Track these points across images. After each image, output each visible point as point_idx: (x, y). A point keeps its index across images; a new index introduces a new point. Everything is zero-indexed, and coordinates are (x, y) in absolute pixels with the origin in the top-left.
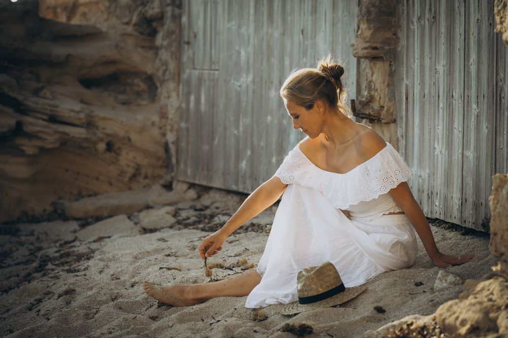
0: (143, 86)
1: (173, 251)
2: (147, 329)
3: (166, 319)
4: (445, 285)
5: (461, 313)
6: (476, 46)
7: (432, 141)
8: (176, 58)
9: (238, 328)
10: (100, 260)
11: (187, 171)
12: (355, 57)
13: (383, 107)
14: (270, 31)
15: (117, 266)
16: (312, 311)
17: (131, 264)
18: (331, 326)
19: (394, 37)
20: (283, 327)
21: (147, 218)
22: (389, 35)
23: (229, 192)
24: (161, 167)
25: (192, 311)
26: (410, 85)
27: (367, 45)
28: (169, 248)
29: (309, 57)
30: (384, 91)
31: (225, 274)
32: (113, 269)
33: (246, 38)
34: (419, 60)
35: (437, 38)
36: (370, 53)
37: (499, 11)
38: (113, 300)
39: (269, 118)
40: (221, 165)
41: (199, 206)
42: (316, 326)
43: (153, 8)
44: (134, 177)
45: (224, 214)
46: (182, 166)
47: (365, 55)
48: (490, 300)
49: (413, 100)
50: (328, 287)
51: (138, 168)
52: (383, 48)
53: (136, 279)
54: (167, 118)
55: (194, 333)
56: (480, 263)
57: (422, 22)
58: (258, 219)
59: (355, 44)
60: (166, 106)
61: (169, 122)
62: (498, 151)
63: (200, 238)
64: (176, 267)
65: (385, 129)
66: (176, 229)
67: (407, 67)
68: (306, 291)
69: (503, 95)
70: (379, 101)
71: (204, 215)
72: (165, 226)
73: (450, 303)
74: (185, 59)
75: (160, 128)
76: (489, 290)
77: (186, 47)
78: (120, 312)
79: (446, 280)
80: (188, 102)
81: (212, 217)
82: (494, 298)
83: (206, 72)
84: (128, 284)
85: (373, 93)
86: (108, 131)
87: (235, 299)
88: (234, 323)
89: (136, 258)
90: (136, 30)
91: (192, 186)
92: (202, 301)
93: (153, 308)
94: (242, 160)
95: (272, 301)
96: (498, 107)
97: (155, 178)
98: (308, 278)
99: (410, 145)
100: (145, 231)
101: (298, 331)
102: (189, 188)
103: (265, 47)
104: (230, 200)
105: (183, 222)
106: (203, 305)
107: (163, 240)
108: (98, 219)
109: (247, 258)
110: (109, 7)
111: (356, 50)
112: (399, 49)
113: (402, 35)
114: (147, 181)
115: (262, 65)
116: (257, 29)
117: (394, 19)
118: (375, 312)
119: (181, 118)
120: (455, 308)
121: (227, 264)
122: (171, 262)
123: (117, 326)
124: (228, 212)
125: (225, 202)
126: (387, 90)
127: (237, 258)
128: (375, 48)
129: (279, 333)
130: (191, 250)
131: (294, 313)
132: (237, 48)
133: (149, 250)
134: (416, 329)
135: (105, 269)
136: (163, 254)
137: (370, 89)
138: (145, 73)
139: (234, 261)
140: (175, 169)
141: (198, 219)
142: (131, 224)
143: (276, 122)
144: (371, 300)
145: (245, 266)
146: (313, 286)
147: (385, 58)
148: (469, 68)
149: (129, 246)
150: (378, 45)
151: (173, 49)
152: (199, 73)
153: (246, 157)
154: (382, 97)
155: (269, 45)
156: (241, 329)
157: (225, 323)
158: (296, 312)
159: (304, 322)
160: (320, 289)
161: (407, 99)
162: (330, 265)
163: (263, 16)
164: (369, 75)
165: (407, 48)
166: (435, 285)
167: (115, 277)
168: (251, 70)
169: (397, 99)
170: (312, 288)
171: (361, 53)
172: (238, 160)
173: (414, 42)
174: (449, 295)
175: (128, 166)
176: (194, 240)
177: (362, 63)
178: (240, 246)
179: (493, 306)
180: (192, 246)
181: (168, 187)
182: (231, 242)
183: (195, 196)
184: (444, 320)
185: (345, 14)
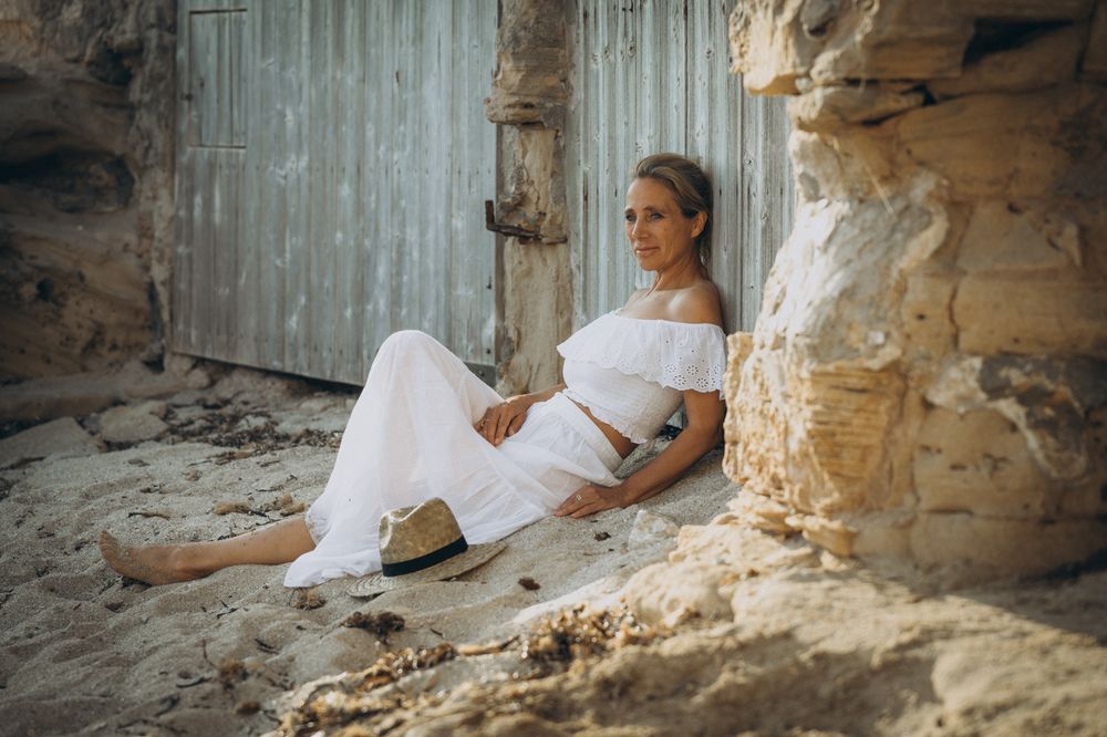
0: (106, 178)
1: (157, 483)
2: (100, 628)
3: (136, 608)
4: (648, 537)
5: (669, 587)
6: (707, 100)
7: (630, 275)
8: (167, 126)
9: (268, 622)
10: (19, 501)
11: (191, 336)
12: (492, 121)
13: (545, 214)
14: (339, 75)
15: (49, 511)
16: (405, 590)
17: (77, 508)
18: (439, 615)
19: (563, 84)
20: (349, 619)
21: (113, 423)
22: (553, 81)
23: (267, 373)
24: (142, 328)
25: (184, 592)
26: (591, 175)
27: (513, 100)
28: (150, 477)
29: (409, 122)
30: (544, 185)
31: (250, 523)
32: (43, 516)
33: (295, 87)
34: (606, 127)
35: (638, 86)
36: (518, 115)
37: (738, 34)
38: (39, 575)
39: (339, 235)
40: (252, 323)
41: (211, 400)
42: (412, 617)
43: (124, 32)
44: (91, 346)
45: (257, 415)
46: (181, 327)
47: (510, 118)
48: (722, 563)
49: (598, 201)
50: (436, 543)
51: (99, 331)
52: (542, 106)
53: (85, 535)
54: (152, 237)
55: (186, 634)
56: (713, 497)
57: (612, 57)
58: (320, 422)
59: (492, 98)
60: (150, 214)
61: (156, 244)
62: (745, 291)
63: (209, 458)
64: (160, 512)
65: (548, 253)
66: (168, 443)
67: (586, 141)
68: (395, 551)
69: (753, 190)
70: (537, 203)
71: (220, 415)
72: (148, 437)
73: (651, 569)
74: (183, 127)
75: (140, 256)
76: (721, 545)
77: (186, 104)
78: (51, 597)
79: (651, 529)
80: (190, 208)
81: (235, 419)
82: (728, 559)
83: (223, 150)
84: (70, 545)
85: (525, 188)
86: (40, 262)
87: (266, 568)
88: (261, 613)
89: (87, 496)
90: (91, 73)
91: (199, 362)
92: (203, 573)
93: (113, 589)
94: (291, 314)
95: (335, 573)
96: (746, 212)
97: (131, 348)
98: (397, 527)
99: (592, 284)
100: (110, 446)
101: (378, 625)
102: (194, 367)
103: (329, 105)
104: (270, 388)
105: (180, 429)
106: (206, 582)
107: (141, 463)
108: (23, 425)
109: (292, 494)
110: (42, 30)
111: (493, 109)
112: (573, 108)
113: (577, 81)
114: (115, 355)
115: (324, 138)
116: (316, 70)
117: (562, 52)
118: (521, 588)
119: (178, 237)
120: (658, 579)
121: (256, 506)
122: (153, 503)
123: (43, 623)
124: (265, 409)
125: (261, 392)
126: (551, 181)
127: (275, 494)
128: (527, 106)
129: (343, 629)
130: (190, 480)
131: (372, 593)
132: (279, 106)
133: (111, 481)
134: (589, 617)
135: (27, 518)
136: (138, 489)
137: (519, 181)
138: (111, 154)
139: (269, 498)
140: (168, 331)
141: (209, 424)
142: (84, 434)
143: (352, 243)
144: (515, 566)
145: (289, 508)
146: (408, 543)
147: (546, 125)
148: (694, 140)
149: (75, 474)
150: (534, 101)
151: (162, 108)
152: (210, 153)
153: (299, 309)
154: (541, 196)
155: (336, 100)
156: (273, 625)
157: (244, 613)
158: (378, 591)
159: (388, 610)
160: (421, 549)
161: (586, 198)
162: (440, 502)
163: (326, 46)
164: (519, 155)
165: (586, 104)
166: (631, 537)
167: (46, 533)
168: (305, 147)
169: (568, 199)
170: (407, 546)
171: (503, 114)
172: (283, 314)
173: (597, 95)
174: (653, 555)
175: (80, 326)
176: (197, 462)
177: (505, 135)
178: (281, 472)
179: (726, 573)
180: (192, 474)
181: (156, 365)
182: (266, 465)
183: (205, 381)
184: (639, 600)
185: (475, 42)
